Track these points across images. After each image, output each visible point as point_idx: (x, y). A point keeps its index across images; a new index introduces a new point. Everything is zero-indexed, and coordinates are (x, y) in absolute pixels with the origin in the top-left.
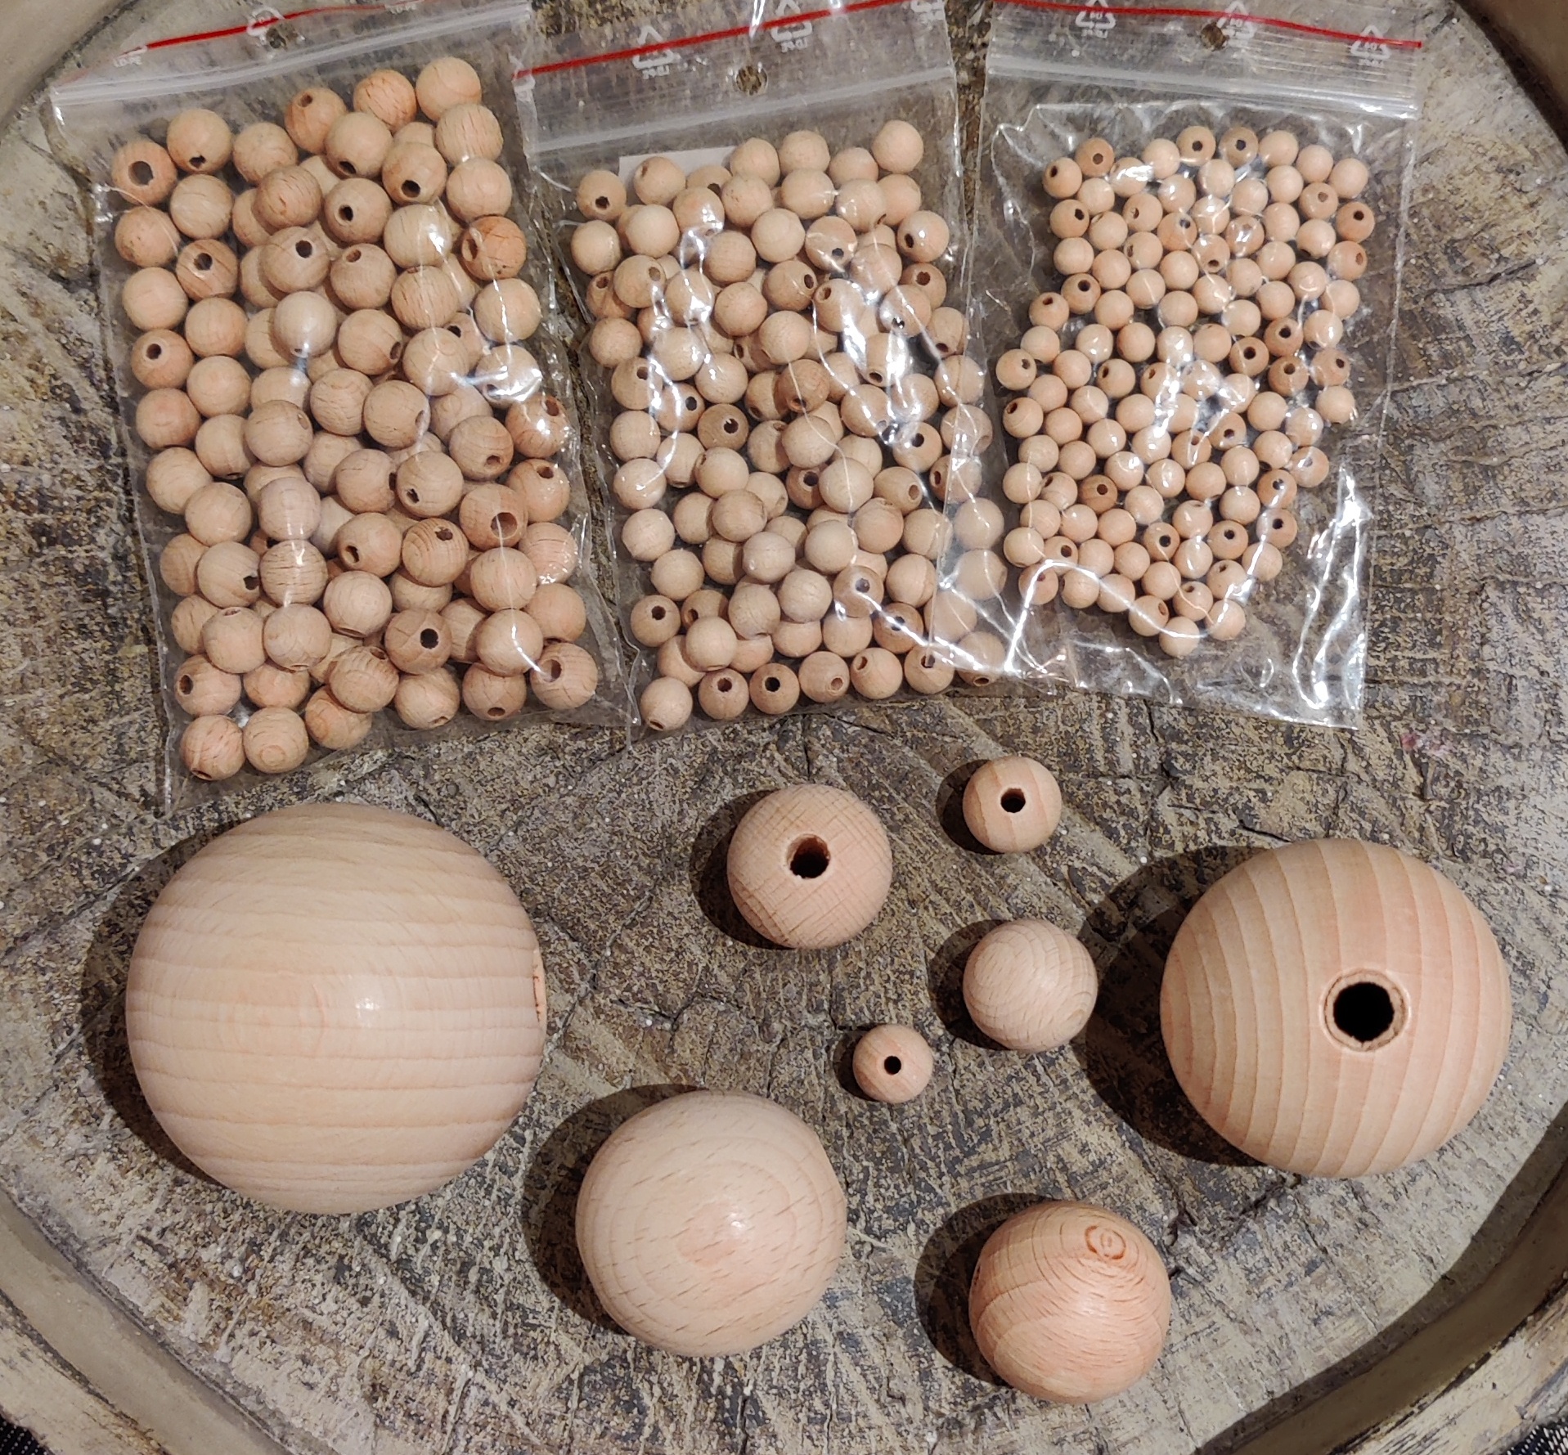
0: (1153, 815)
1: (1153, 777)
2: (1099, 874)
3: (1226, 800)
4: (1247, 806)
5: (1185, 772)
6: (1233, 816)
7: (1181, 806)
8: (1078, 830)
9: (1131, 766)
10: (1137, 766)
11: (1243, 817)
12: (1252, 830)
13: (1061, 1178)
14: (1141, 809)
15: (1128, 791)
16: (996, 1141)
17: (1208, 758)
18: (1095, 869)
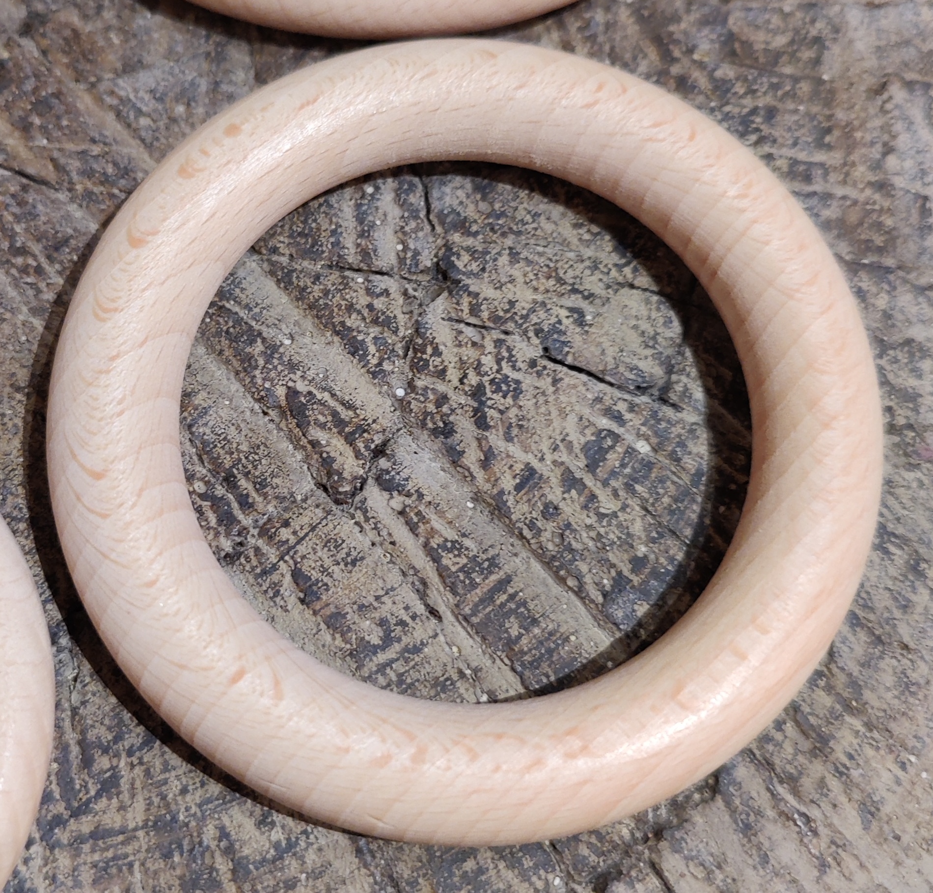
0: (418, 329)
1: (424, 278)
2: (332, 403)
3: (525, 317)
4: (556, 329)
5: (470, 274)
6: (536, 341)
7: (459, 321)
8: (307, 340)
9: (393, 260)
10: (402, 261)
11: (549, 344)
12: (561, 363)
13: (223, 866)
14: (402, 319)
15: (386, 293)
16: (125, 797)
17: (504, 260)
18: (326, 396)
